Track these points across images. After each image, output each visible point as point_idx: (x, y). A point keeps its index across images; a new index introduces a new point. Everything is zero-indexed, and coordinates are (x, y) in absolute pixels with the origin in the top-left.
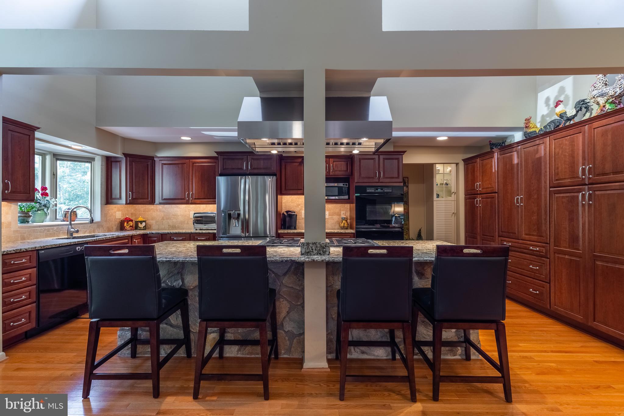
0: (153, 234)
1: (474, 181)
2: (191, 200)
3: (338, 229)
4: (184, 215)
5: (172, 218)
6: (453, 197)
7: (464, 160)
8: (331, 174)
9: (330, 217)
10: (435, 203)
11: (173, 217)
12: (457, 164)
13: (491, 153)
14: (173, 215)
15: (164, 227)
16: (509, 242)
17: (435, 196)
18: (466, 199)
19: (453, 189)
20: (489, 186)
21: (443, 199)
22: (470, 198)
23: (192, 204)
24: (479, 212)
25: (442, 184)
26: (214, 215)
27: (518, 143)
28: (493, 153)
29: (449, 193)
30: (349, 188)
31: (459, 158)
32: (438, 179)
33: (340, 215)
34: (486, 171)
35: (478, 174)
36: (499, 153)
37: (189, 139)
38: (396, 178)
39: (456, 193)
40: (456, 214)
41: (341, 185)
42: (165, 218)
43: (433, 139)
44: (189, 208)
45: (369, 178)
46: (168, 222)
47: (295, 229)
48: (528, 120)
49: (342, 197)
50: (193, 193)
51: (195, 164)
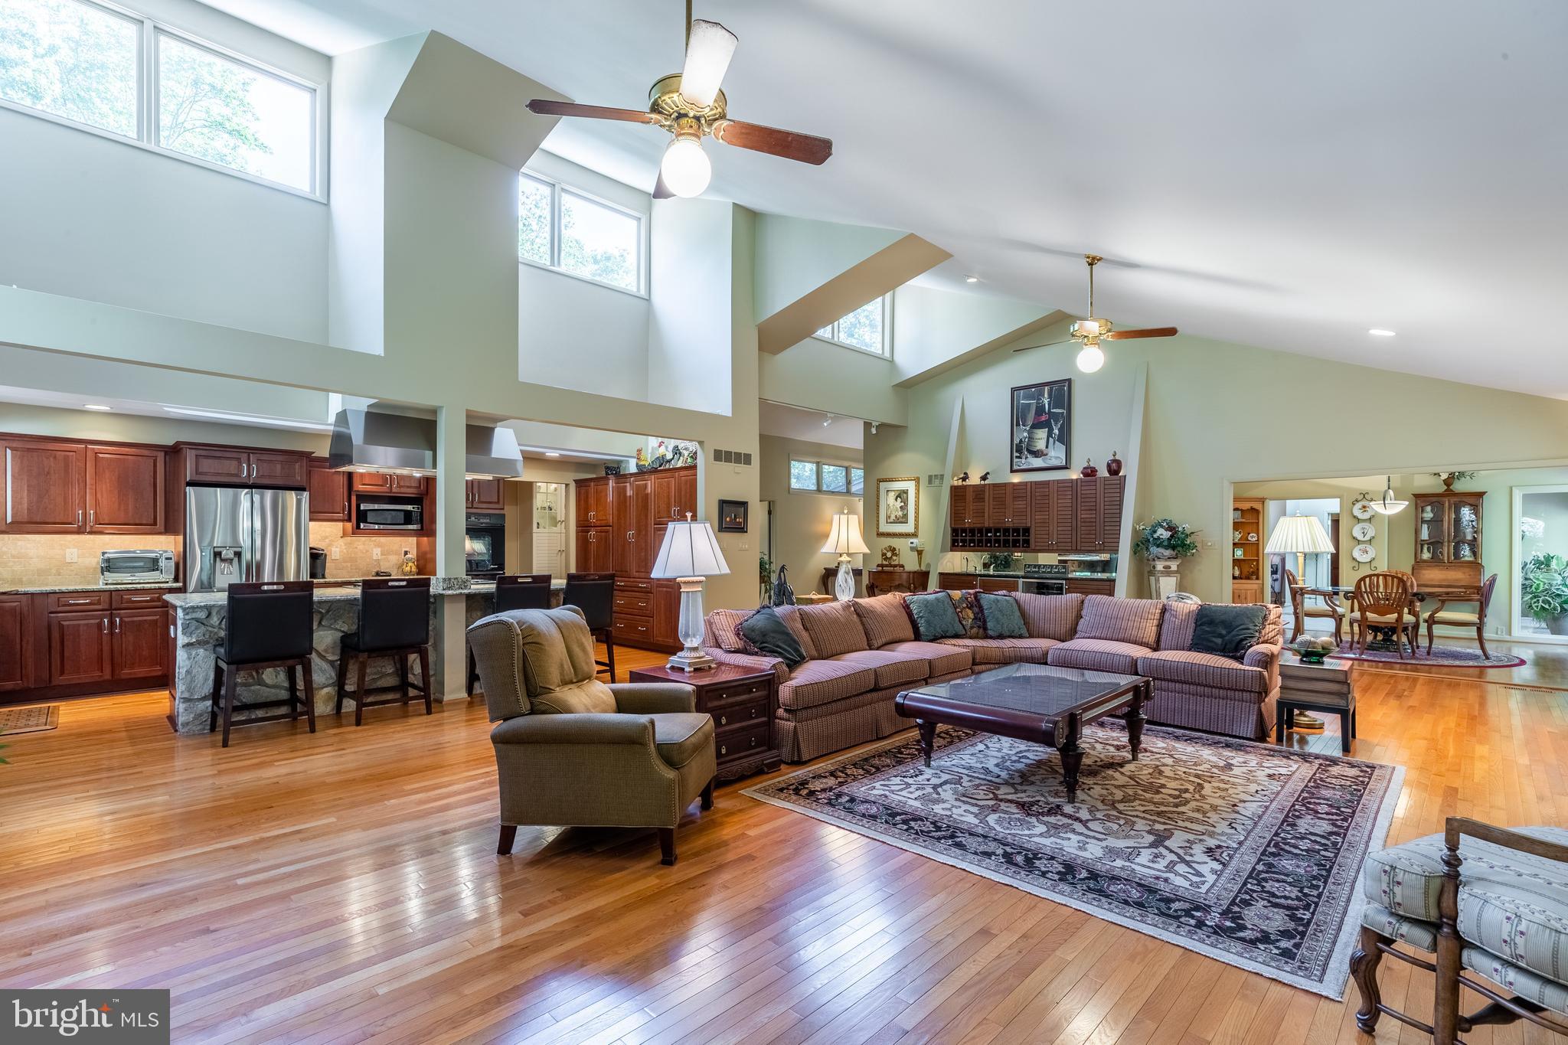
1: (587, 510)
2: (92, 527)
4: (49, 556)
5: (11, 564)
6: (561, 528)
7: (576, 481)
8: (394, 490)
10: (535, 536)
11: (14, 562)
12: (567, 485)
13: (606, 479)
14: (14, 556)
16: (622, 581)
17: (535, 525)
18: (577, 532)
19: (561, 516)
20: (604, 517)
21: (546, 530)
22: (582, 531)
23: (92, 533)
24: (593, 548)
25: (544, 508)
26: (157, 556)
27: (631, 474)
28: (608, 479)
29: (554, 522)
30: (421, 514)
31: (571, 477)
32: (539, 501)
33: (400, 554)
34: (600, 497)
35: (592, 501)
36: (614, 480)
38: (495, 503)
39: (566, 521)
40: (567, 551)
41: (409, 508)
43: (544, 454)
44: (62, 542)
47: (323, 577)
48: (639, 451)
49: (410, 527)
50: (96, 513)
51: (100, 455)
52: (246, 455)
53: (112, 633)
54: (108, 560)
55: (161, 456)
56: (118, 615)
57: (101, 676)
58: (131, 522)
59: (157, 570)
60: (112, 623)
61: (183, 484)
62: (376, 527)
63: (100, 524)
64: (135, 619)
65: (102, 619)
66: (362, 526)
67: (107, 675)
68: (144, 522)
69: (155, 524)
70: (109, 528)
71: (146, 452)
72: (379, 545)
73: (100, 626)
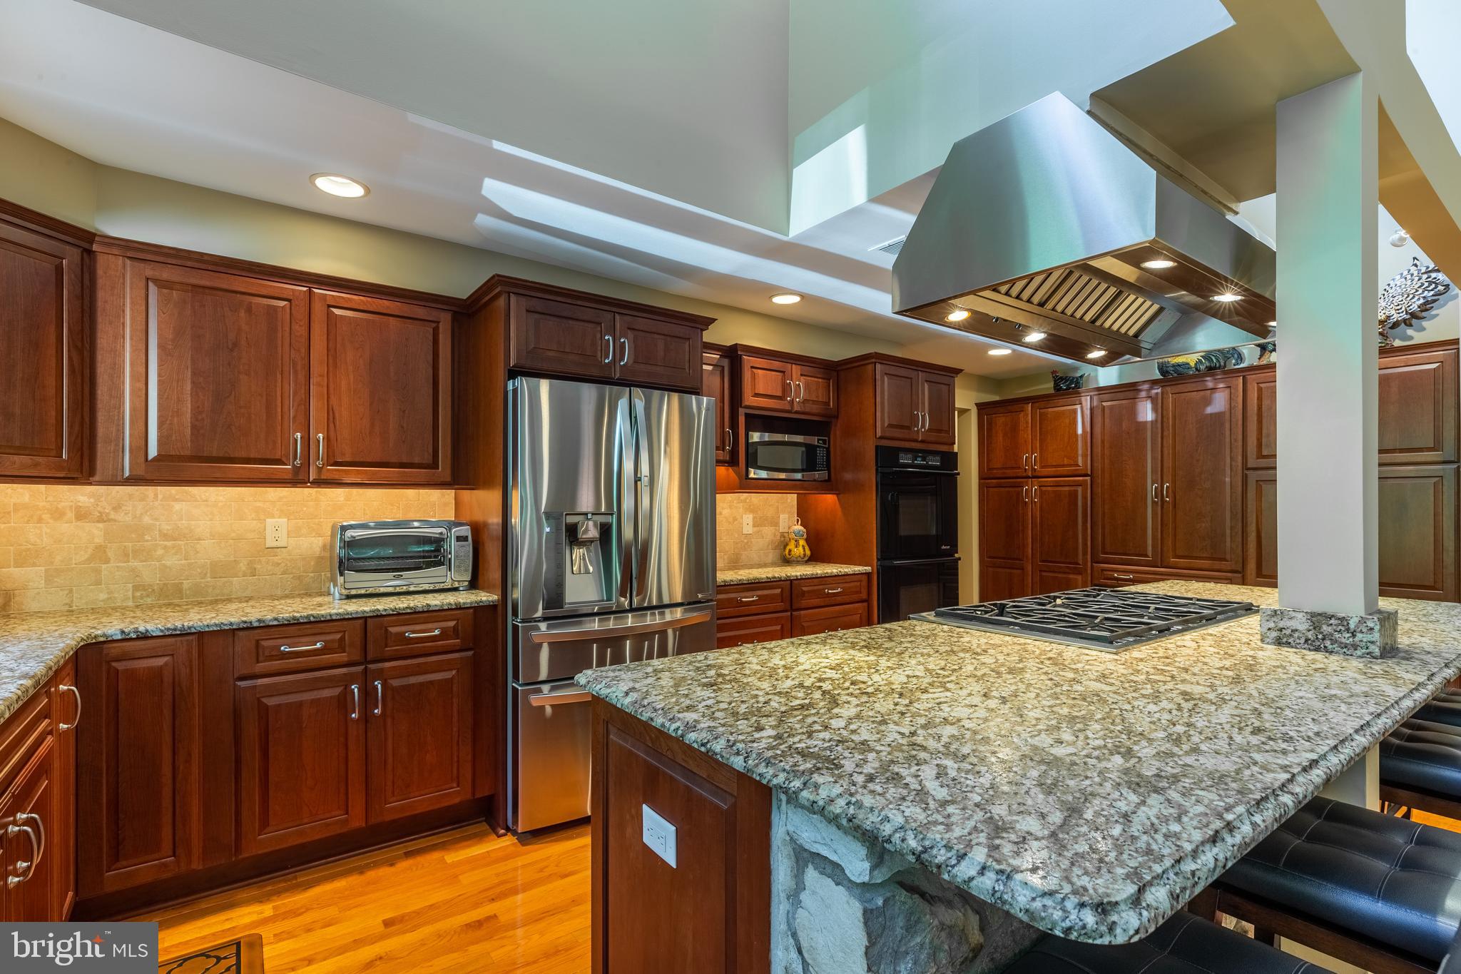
0: (145, 637)
1: (1012, 450)
2: (320, 470)
3: (774, 564)
4: (233, 535)
5: (160, 552)
7: (981, 407)
9: (756, 529)
11: (165, 547)
13: (1070, 396)
14: (165, 535)
15: (103, 596)
18: (986, 486)
20: (1066, 461)
22: (999, 485)
23: (320, 483)
24: (1031, 513)
26: (441, 533)
27: (1157, 382)
28: (1076, 396)
30: (829, 451)
31: (973, 399)
33: (776, 524)
34: (1054, 430)
35: (1028, 436)
36: (1095, 398)
37: (355, 191)
41: (813, 440)
42: (110, 554)
44: (259, 504)
45: (902, 427)
46: (133, 570)
50: (328, 439)
51: (337, 312)
52: (609, 316)
53: (366, 717)
54: (351, 544)
55: (445, 321)
56: (380, 674)
57: (346, 821)
58: (394, 460)
59: (440, 564)
60: (367, 693)
61: (501, 372)
62: (783, 476)
63: (336, 464)
64: (413, 680)
65: (347, 687)
66: (752, 475)
67: (358, 822)
68: (417, 460)
69: (434, 465)
70: (353, 474)
71: (420, 312)
72: (751, 509)
73: (343, 702)
